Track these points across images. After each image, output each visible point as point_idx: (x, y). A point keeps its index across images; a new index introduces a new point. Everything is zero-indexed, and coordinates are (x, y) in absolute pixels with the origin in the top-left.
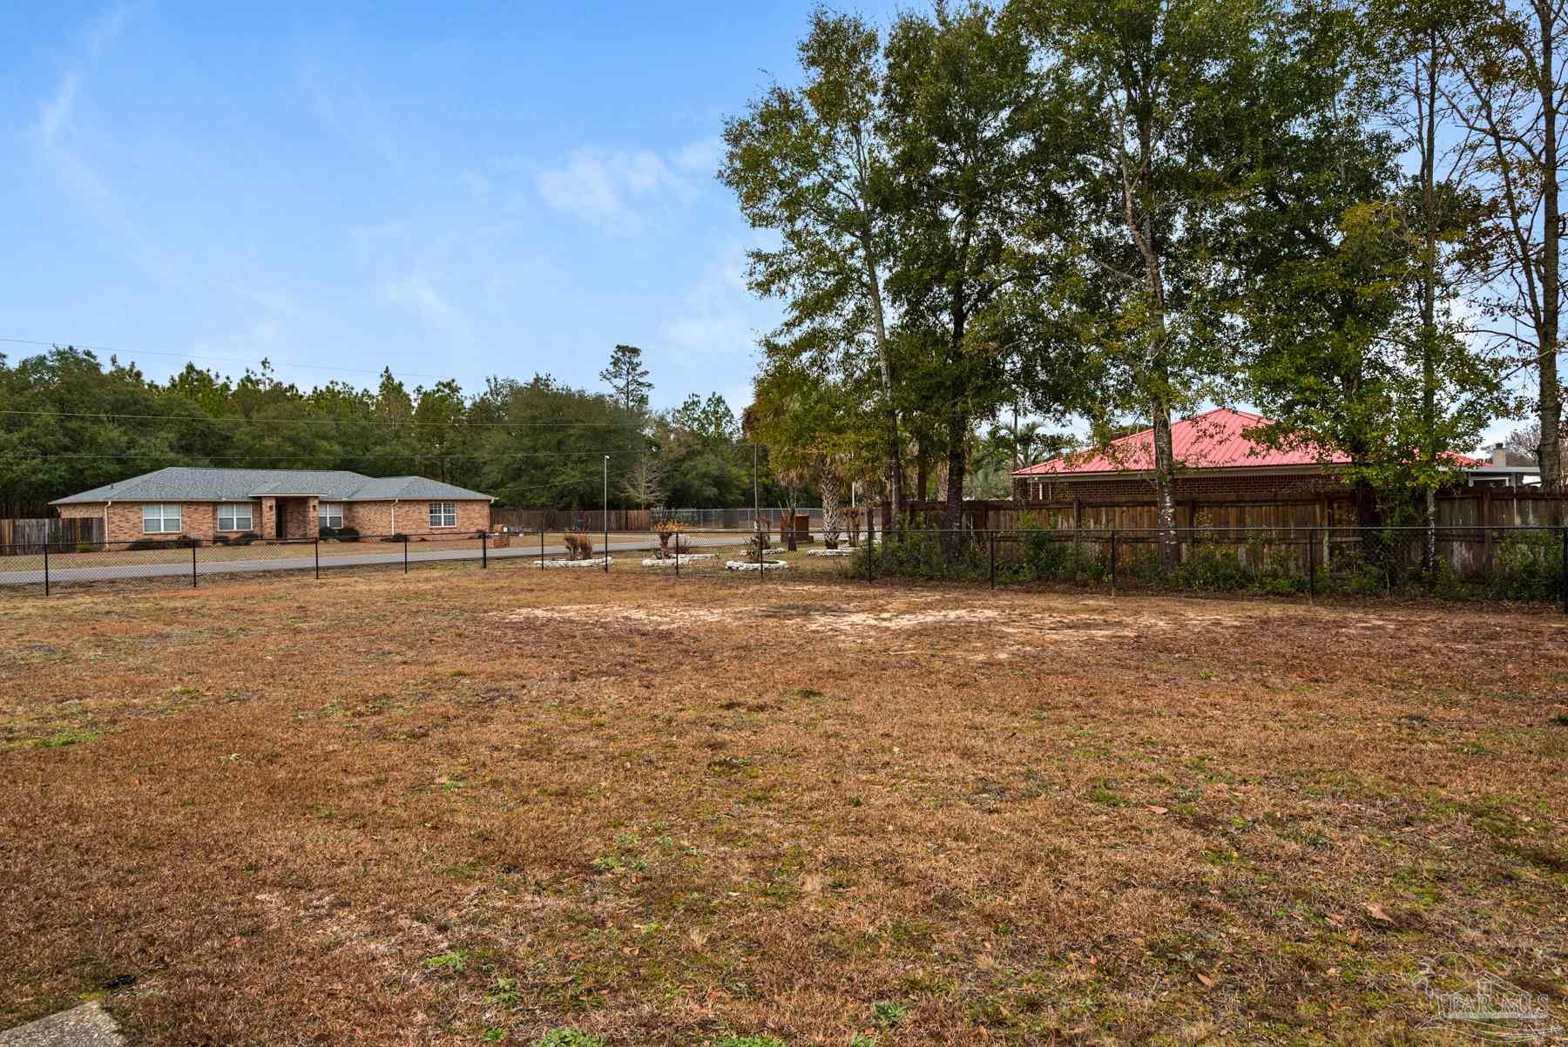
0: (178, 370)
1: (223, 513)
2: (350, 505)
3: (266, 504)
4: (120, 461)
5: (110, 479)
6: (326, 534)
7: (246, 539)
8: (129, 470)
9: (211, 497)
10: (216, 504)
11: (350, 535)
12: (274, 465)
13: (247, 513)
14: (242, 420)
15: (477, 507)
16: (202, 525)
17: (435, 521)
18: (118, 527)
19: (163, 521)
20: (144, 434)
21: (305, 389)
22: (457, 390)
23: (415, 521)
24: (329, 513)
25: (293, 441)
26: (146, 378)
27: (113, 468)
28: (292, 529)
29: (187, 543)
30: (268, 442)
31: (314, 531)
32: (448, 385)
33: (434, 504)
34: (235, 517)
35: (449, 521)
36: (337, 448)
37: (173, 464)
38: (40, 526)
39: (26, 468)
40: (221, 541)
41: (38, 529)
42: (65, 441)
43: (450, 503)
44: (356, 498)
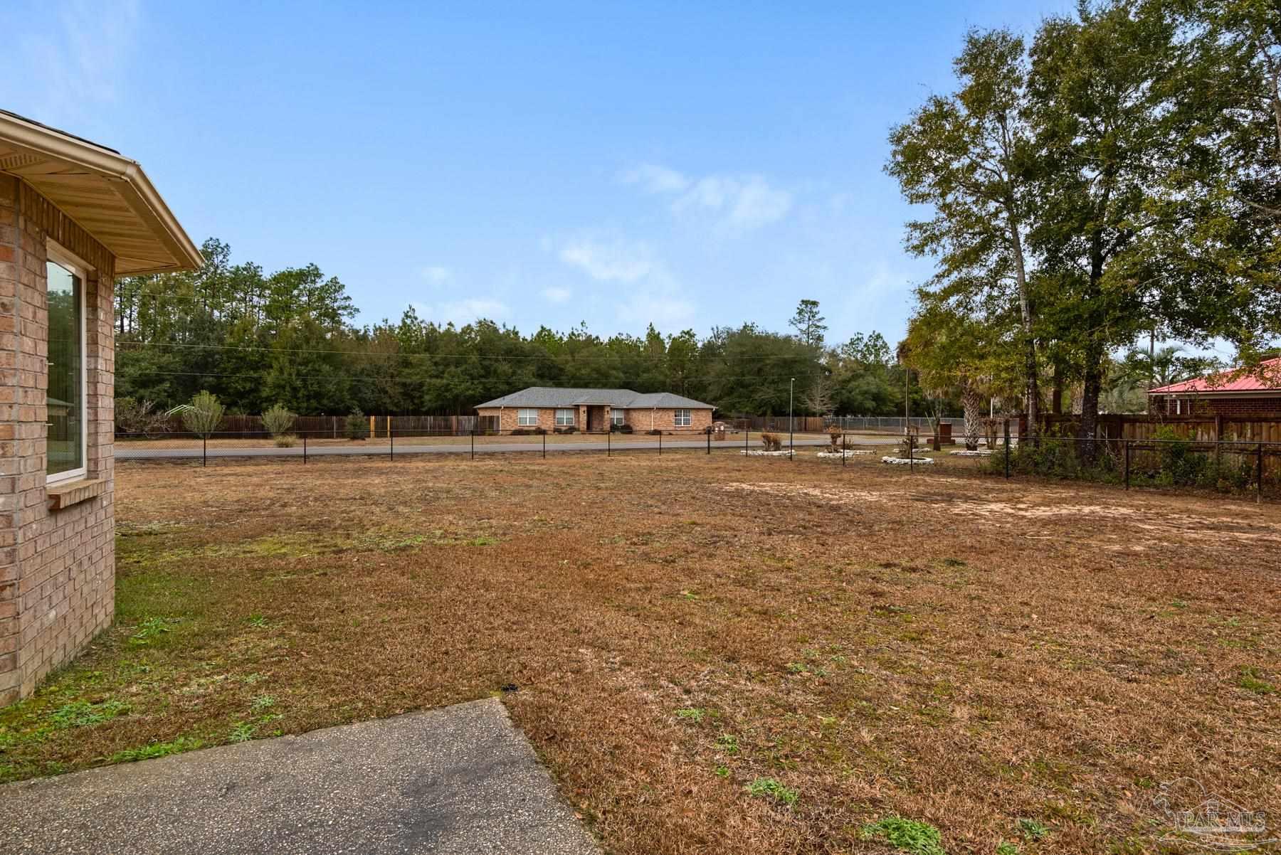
0: (535, 331)
1: (559, 415)
2: (627, 410)
3: (582, 409)
4: (508, 384)
5: (504, 394)
6: (614, 428)
7: (571, 430)
8: (513, 389)
9: (554, 405)
10: (555, 409)
11: (627, 430)
12: (586, 386)
13: (571, 415)
14: (570, 358)
15: (704, 413)
16: (548, 423)
17: (678, 422)
18: (507, 422)
19: (528, 419)
20: (519, 368)
21: (604, 339)
22: (693, 336)
23: (665, 421)
24: (616, 416)
25: (598, 371)
26: (521, 335)
27: (504, 387)
28: (595, 424)
29: (540, 432)
30: (583, 372)
31: (607, 426)
32: (688, 333)
33: (677, 410)
34: (565, 417)
35: (687, 422)
36: (621, 375)
37: (534, 385)
38: (470, 420)
39: (464, 387)
40: (558, 431)
41: (468, 422)
42: (482, 372)
43: (687, 410)
44: (631, 406)
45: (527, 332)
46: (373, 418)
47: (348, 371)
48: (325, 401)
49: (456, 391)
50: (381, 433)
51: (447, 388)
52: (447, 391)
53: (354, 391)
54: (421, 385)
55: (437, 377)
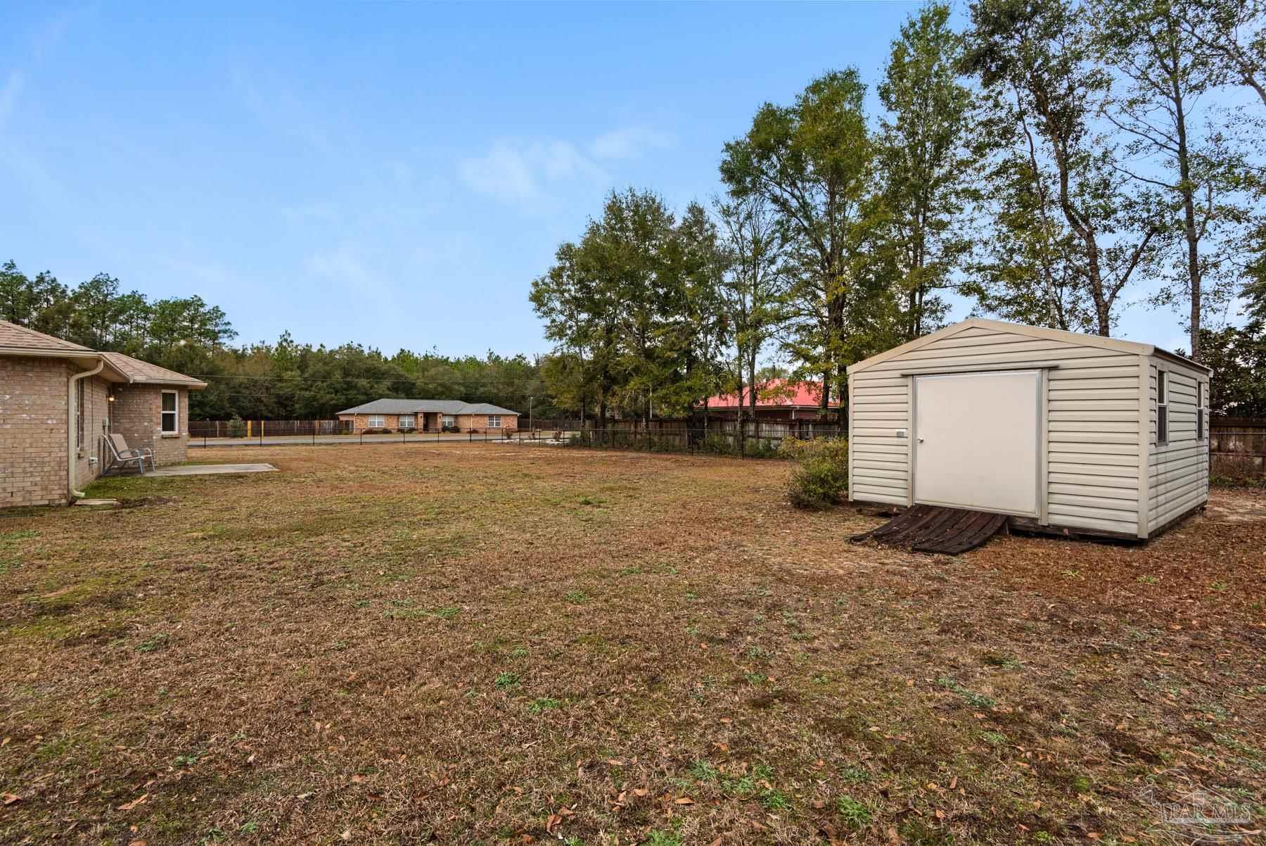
0: (396, 352)
1: (402, 419)
2: (456, 416)
3: (419, 416)
4: (366, 394)
5: (363, 403)
6: (445, 429)
7: (411, 431)
8: (370, 399)
9: (397, 412)
10: (399, 415)
11: (456, 430)
12: (432, 398)
13: (412, 419)
14: (420, 374)
15: (512, 418)
16: (393, 424)
17: (491, 424)
18: (359, 424)
19: (377, 422)
20: (377, 383)
21: (452, 360)
22: (524, 359)
23: (484, 423)
24: (447, 420)
25: (442, 385)
26: (383, 355)
27: (361, 397)
28: (431, 426)
29: (386, 432)
30: (431, 386)
31: (440, 427)
32: (520, 356)
33: (491, 416)
34: (407, 422)
35: (498, 424)
36: (462, 389)
37: (388, 397)
38: (330, 424)
39: (328, 398)
40: (401, 431)
41: (328, 424)
42: (345, 386)
43: (498, 416)
44: (461, 413)
45: (389, 353)
46: (249, 422)
47: (227, 384)
48: (208, 409)
49: (322, 401)
50: (256, 433)
51: (314, 399)
52: (315, 400)
53: (233, 401)
54: (293, 396)
55: (306, 390)
